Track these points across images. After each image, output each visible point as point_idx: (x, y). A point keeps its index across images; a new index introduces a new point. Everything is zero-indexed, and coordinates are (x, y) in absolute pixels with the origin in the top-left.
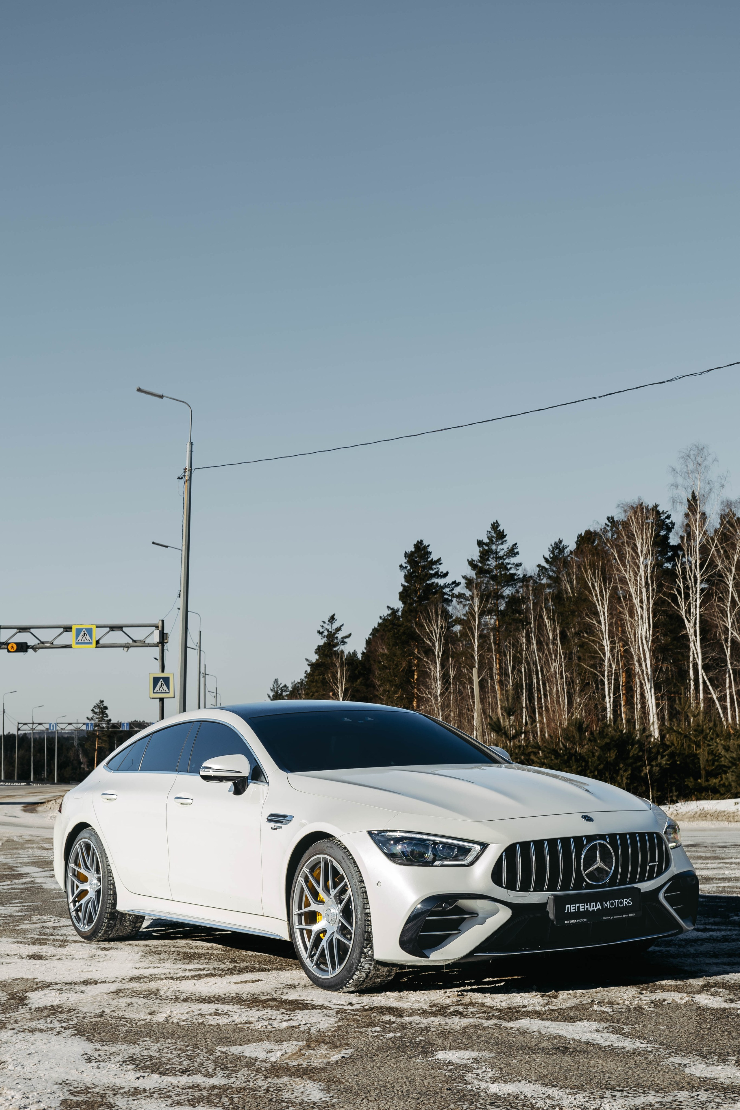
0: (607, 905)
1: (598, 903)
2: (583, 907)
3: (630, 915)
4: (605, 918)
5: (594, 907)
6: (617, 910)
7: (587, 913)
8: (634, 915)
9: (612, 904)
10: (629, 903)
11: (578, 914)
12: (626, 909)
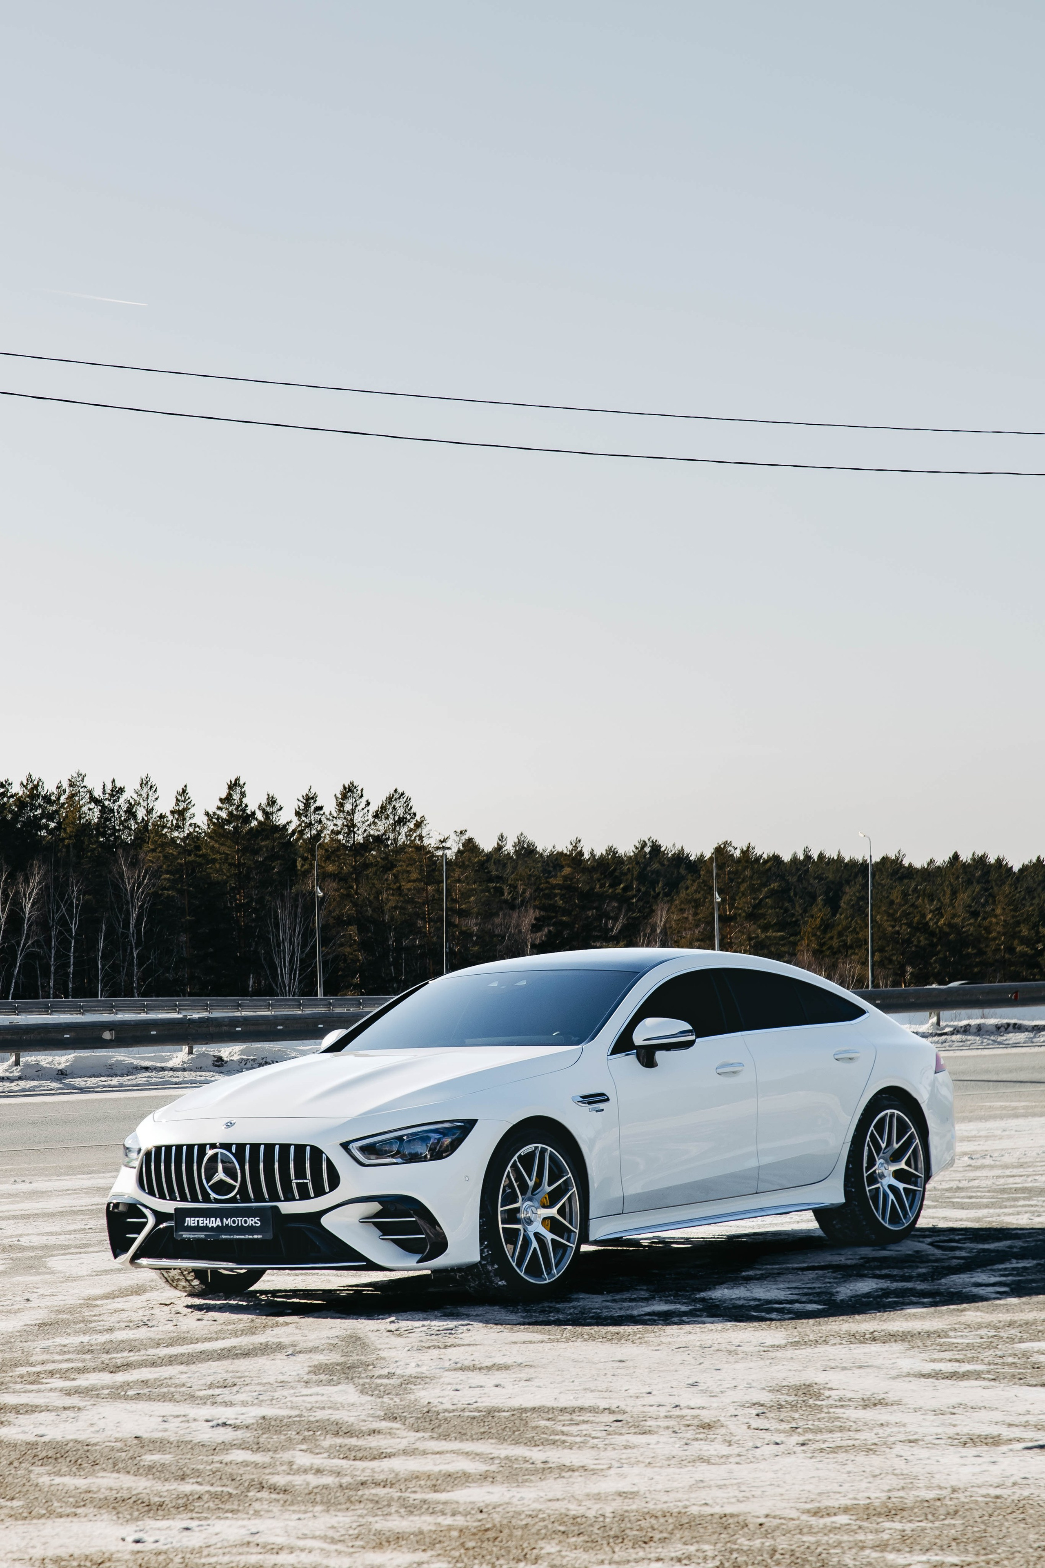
0: (229, 1222)
1: (218, 1219)
2: (203, 1222)
3: (255, 1237)
4: (224, 1237)
5: (214, 1223)
6: (240, 1229)
7: (206, 1228)
8: (260, 1236)
9: (234, 1222)
10: (255, 1223)
11: (198, 1229)
12: (251, 1230)
